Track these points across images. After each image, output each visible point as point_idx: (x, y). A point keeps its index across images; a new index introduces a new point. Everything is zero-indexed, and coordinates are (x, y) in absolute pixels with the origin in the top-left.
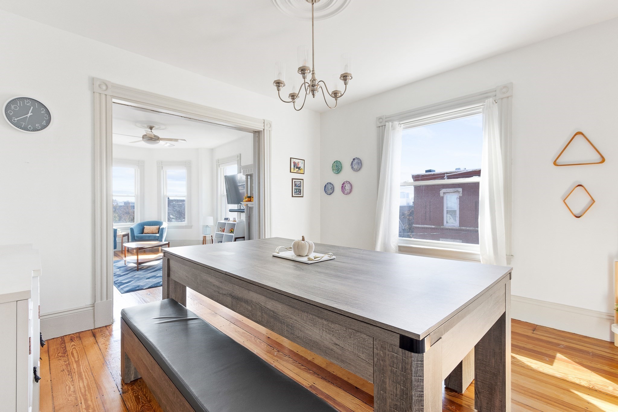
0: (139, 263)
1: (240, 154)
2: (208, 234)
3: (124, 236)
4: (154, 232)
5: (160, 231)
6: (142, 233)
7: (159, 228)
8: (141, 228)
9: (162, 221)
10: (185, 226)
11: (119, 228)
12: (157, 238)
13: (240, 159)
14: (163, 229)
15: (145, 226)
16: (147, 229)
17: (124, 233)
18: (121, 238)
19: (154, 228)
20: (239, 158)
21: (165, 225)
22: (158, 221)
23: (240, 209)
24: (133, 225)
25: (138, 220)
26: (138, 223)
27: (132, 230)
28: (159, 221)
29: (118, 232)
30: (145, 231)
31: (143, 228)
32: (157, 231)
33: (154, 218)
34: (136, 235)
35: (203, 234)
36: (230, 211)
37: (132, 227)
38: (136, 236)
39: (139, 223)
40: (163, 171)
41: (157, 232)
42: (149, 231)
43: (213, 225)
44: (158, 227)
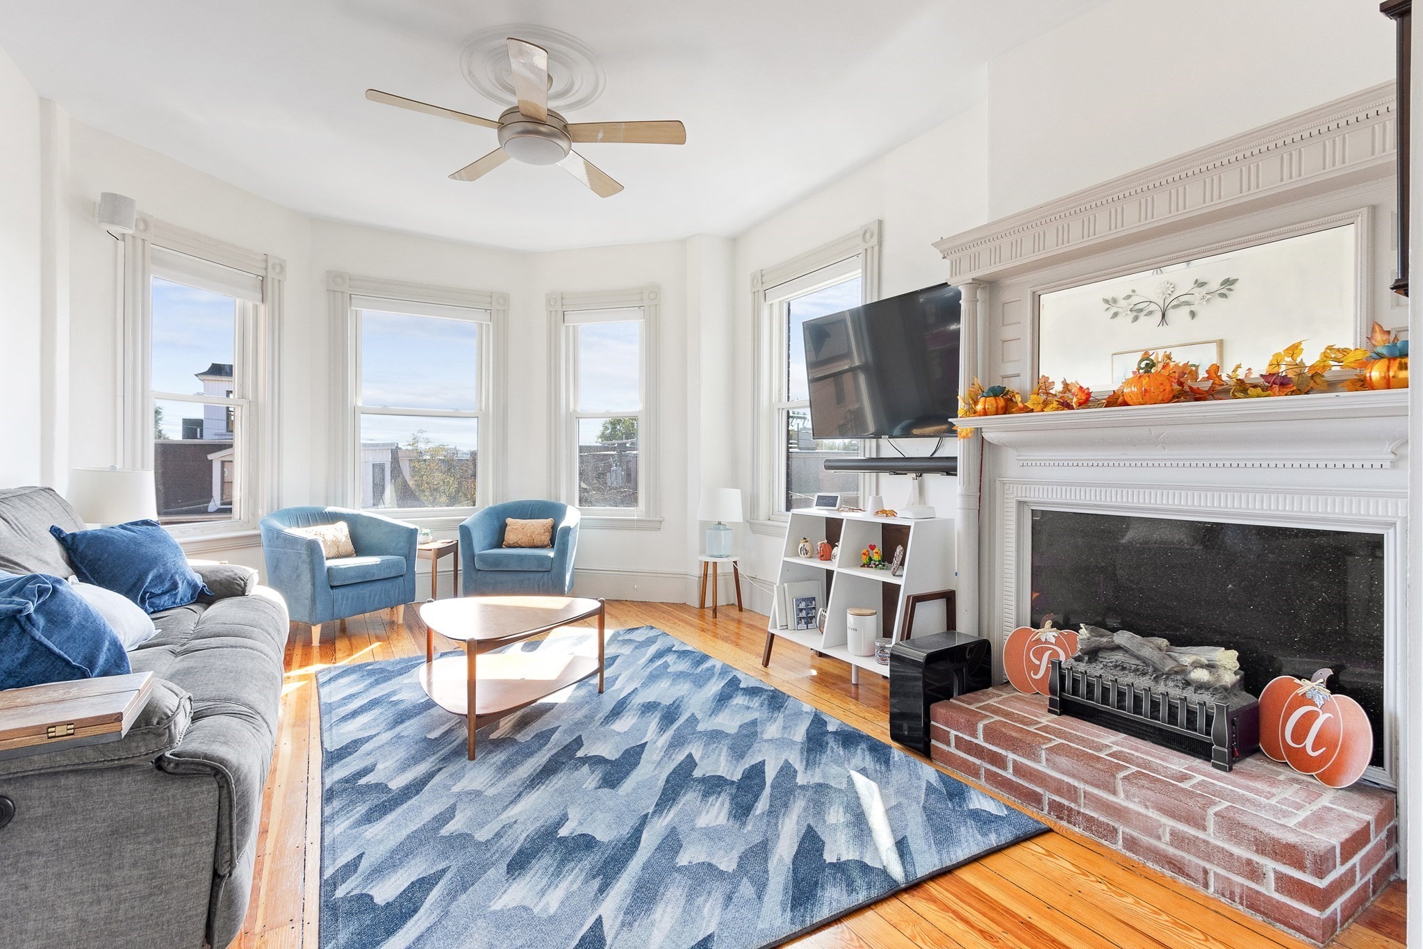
0: (479, 717)
1: (880, 223)
2: (723, 553)
3: (441, 553)
4: (537, 542)
5: (557, 538)
6: (499, 545)
7: (554, 528)
8: (496, 524)
9: (563, 501)
10: (638, 521)
11: (426, 525)
12: (548, 566)
13: (880, 243)
14: (567, 530)
15: (509, 520)
16: (517, 528)
17: (439, 544)
18: (430, 562)
19: (538, 527)
20: (874, 241)
21: (572, 517)
22: (549, 500)
23: (879, 459)
24: (468, 514)
25: (488, 495)
26: (487, 507)
27: (465, 532)
28: (553, 500)
29: (420, 538)
30: (510, 537)
31: (503, 527)
32: (546, 538)
33: (534, 492)
34: (477, 551)
35: (703, 552)
36: (827, 468)
37: (468, 521)
38: (480, 556)
39: (491, 508)
40: (567, 327)
41: (546, 543)
42: (520, 536)
43: (741, 520)
44: (548, 522)
